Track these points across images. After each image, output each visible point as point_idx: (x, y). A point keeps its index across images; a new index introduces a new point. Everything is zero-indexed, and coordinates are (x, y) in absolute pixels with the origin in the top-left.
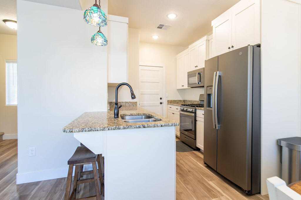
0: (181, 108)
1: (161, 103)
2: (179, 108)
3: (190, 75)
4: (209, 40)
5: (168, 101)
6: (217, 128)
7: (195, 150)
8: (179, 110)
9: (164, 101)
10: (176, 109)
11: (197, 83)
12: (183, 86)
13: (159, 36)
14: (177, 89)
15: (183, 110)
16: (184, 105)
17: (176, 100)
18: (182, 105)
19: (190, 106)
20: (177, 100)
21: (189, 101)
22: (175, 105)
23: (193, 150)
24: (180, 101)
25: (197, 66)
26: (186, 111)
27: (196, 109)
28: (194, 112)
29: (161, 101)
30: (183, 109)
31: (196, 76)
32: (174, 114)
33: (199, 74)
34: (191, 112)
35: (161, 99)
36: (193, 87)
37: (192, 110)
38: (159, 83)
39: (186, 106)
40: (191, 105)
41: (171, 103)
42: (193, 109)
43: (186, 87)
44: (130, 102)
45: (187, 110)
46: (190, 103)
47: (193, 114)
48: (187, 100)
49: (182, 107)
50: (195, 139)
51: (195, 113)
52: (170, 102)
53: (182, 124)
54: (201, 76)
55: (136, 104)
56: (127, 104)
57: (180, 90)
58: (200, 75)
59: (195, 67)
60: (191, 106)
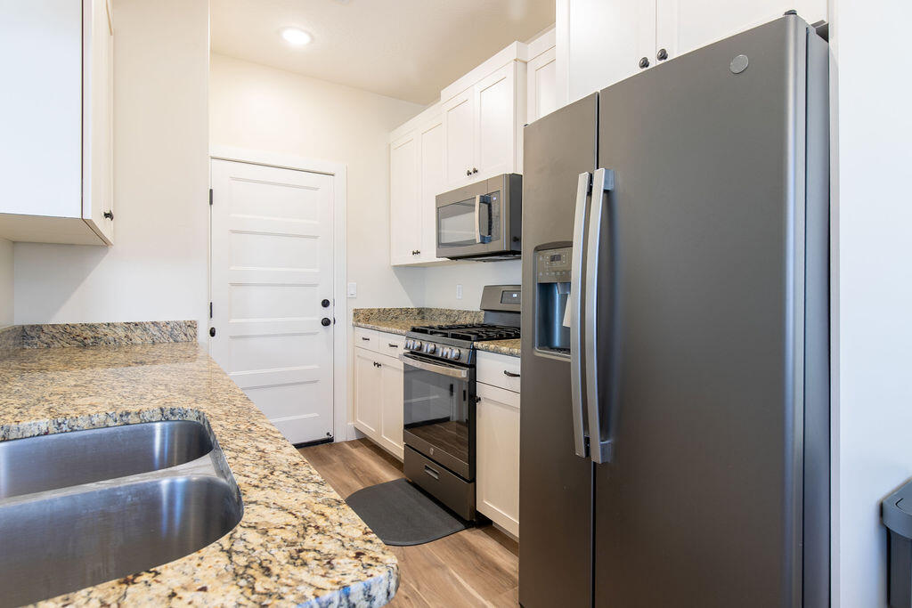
0: (411, 342)
1: (326, 322)
2: (401, 342)
3: (449, 206)
4: (526, 63)
5: (356, 313)
6: (597, 457)
7: (469, 525)
8: (401, 350)
9: (341, 313)
10: (391, 347)
11: (478, 240)
12: (418, 253)
13: (310, 34)
14: (395, 266)
15: (416, 354)
16: (423, 331)
17: (388, 307)
18: (414, 330)
19: (446, 335)
20: (394, 310)
21: (442, 312)
22: (385, 328)
23: (462, 526)
24: (407, 311)
25: (475, 171)
26: (432, 357)
27: (475, 350)
28: (464, 360)
29: (326, 313)
30: (420, 348)
31: (474, 210)
32: (379, 365)
33: (486, 200)
34: (455, 363)
35: (325, 304)
36: (459, 255)
37: (456, 352)
38: (316, 237)
39: (432, 333)
40: (450, 328)
41: (367, 320)
42: (463, 351)
43: (430, 254)
44: (154, 324)
45: (434, 351)
46: (443, 322)
47: (463, 373)
48: (431, 309)
49: (414, 339)
50: (472, 479)
51: (472, 366)
52: (366, 318)
53: (414, 400)
54: (494, 211)
55: (190, 331)
56: (139, 332)
57: (404, 271)
58: (490, 206)
59: (469, 173)
60: (454, 336)
